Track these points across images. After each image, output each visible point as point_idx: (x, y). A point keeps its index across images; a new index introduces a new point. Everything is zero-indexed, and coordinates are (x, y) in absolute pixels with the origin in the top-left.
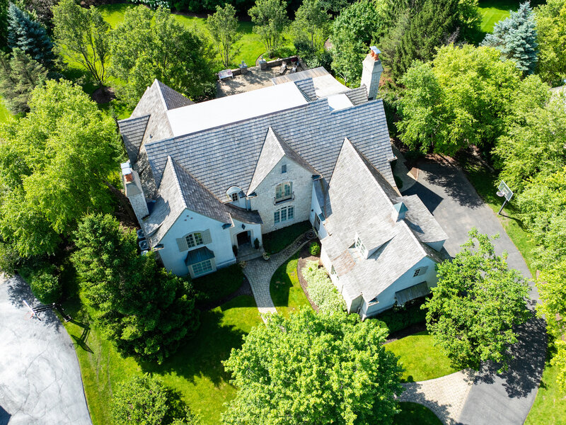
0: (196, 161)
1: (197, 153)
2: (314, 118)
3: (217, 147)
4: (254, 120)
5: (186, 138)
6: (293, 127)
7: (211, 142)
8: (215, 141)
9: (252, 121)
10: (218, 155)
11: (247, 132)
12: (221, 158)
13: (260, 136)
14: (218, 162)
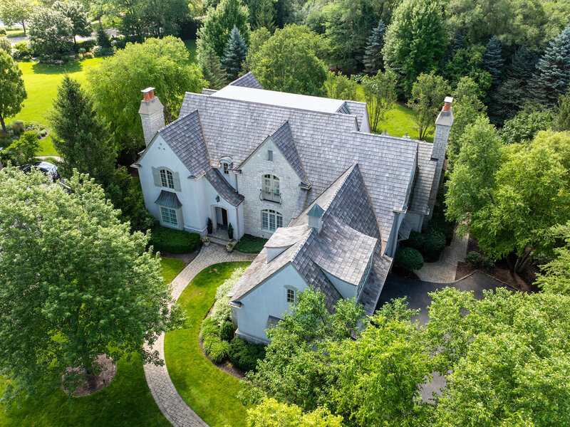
0: (214, 121)
1: (217, 115)
2: (332, 129)
3: (235, 118)
4: (277, 109)
5: (216, 100)
6: (308, 128)
7: (232, 111)
8: (236, 112)
9: (274, 108)
10: (232, 124)
11: (265, 116)
12: (232, 128)
13: (274, 124)
14: (229, 131)
